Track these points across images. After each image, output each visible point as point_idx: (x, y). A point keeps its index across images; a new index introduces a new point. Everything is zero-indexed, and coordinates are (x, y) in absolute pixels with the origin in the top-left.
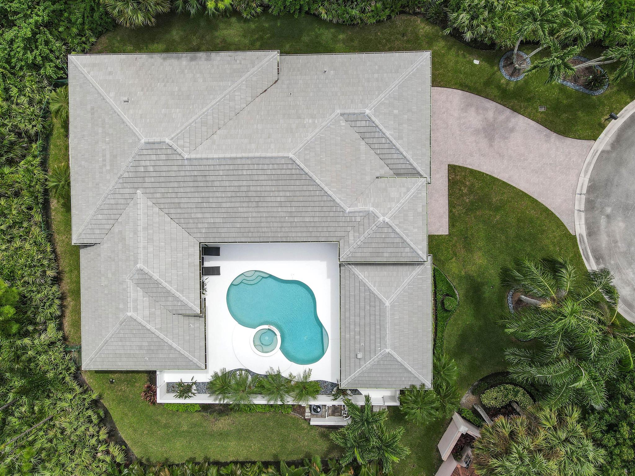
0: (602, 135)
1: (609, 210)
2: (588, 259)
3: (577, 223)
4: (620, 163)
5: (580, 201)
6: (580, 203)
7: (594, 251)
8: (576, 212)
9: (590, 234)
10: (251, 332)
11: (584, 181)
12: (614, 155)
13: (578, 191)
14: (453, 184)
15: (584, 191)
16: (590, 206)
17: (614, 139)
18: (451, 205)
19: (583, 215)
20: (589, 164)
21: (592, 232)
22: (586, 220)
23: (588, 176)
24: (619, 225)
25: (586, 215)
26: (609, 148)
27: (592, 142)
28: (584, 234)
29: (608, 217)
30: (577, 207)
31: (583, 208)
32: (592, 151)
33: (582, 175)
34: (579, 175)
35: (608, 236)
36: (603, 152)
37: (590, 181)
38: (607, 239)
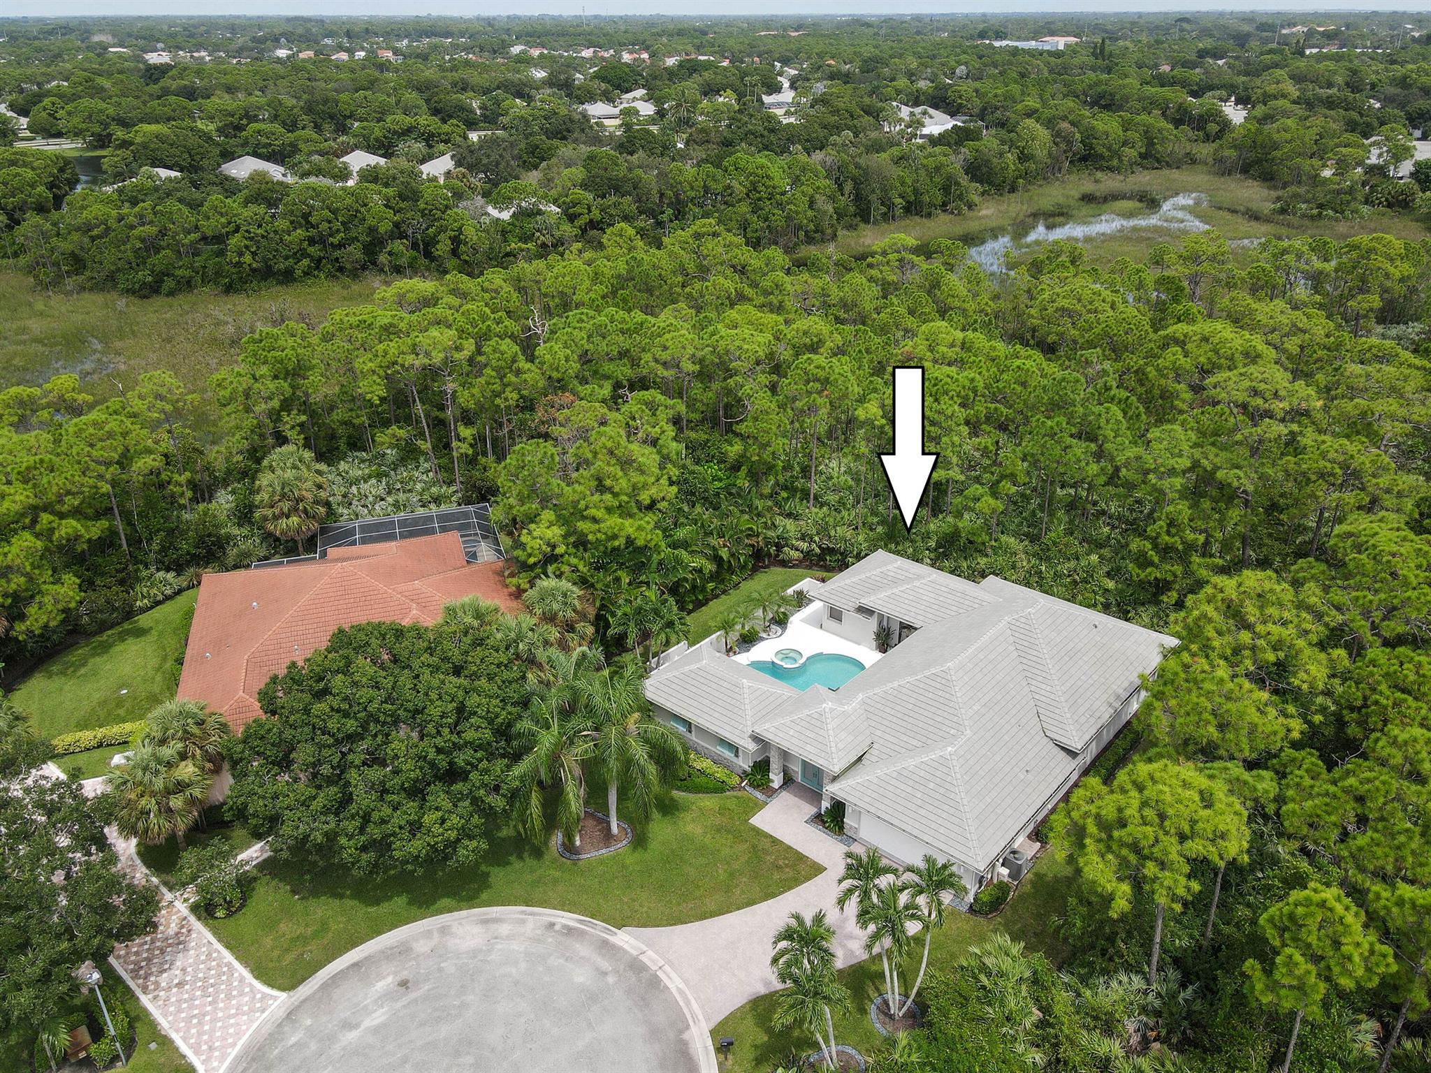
0: (709, 1042)
1: (611, 979)
2: (581, 922)
3: (632, 941)
4: (654, 1034)
5: (653, 961)
6: (651, 959)
7: (582, 933)
8: (645, 948)
9: (605, 943)
10: (806, 654)
11: (672, 981)
12: (671, 1035)
13: (667, 968)
14: (800, 858)
15: (659, 973)
16: (636, 966)
17: (692, 1051)
18: (775, 841)
19: (635, 953)
20: (688, 1003)
21: (606, 947)
22: (625, 951)
23: (674, 990)
24: (581, 976)
25: (631, 955)
26: (686, 1036)
27: (712, 1025)
28: (611, 939)
29: (605, 974)
30: (650, 953)
31: (642, 958)
32: (701, 1017)
33: (682, 986)
34: (686, 982)
35: (582, 958)
36: (688, 1027)
37: (666, 987)
38: (582, 954)
